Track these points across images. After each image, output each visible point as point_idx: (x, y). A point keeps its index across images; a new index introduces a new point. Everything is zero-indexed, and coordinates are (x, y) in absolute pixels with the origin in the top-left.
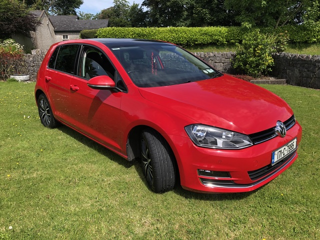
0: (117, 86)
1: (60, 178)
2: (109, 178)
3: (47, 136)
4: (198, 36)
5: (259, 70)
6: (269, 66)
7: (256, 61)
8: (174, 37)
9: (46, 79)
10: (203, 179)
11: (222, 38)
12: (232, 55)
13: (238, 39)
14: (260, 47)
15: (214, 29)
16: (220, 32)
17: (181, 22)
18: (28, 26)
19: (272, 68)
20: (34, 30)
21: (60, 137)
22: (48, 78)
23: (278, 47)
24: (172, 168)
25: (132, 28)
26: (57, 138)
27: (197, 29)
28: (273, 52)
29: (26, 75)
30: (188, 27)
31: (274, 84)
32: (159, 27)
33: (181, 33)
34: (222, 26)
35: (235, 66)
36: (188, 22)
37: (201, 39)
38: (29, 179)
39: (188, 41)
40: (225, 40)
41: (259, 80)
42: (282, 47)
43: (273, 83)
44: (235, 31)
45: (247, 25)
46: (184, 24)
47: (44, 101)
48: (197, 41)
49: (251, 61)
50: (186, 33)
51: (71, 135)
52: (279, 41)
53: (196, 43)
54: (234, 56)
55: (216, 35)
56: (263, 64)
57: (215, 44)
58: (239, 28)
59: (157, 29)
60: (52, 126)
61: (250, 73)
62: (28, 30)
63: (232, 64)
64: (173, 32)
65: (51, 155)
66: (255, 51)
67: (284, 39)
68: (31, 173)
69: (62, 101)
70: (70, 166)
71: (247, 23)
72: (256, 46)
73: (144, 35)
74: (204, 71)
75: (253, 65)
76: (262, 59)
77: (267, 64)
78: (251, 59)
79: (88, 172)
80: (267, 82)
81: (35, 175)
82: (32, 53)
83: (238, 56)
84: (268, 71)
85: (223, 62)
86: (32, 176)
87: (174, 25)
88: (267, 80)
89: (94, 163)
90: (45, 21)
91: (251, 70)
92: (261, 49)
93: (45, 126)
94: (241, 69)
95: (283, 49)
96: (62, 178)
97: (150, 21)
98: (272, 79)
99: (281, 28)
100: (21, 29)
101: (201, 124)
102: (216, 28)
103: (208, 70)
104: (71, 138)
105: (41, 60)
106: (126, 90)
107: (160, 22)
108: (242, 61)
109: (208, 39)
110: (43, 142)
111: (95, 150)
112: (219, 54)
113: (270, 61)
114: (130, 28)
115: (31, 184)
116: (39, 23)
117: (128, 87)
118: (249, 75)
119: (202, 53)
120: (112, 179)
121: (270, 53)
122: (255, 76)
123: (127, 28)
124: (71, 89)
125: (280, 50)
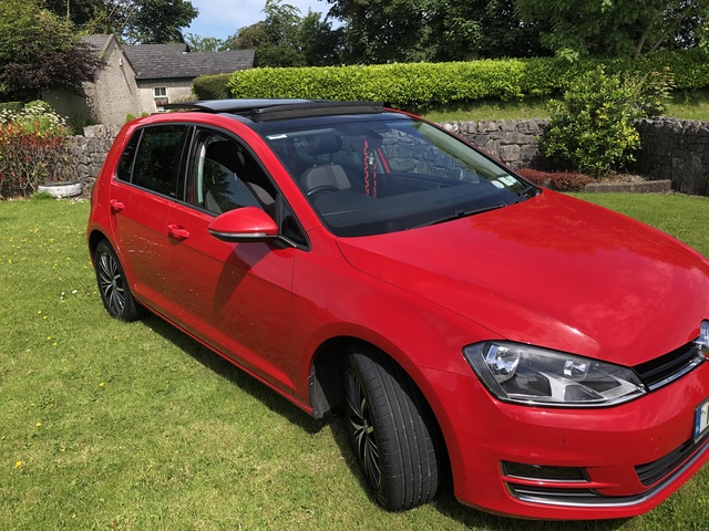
0: (283, 234)
1: (146, 462)
2: (267, 464)
3: (116, 342)
4: (457, 83)
5: (606, 160)
6: (627, 151)
7: (598, 139)
8: (403, 85)
9: (112, 208)
10: (514, 485)
11: (513, 84)
12: (539, 125)
13: (549, 87)
14: (607, 105)
15: (494, 65)
16: (508, 71)
17: (417, 50)
18: (79, 71)
19: (635, 153)
20: (92, 79)
21: (147, 346)
22: (118, 204)
23: (648, 105)
24: (429, 450)
25: (307, 69)
26: (140, 347)
27: (455, 66)
28: (638, 116)
29: (74, 184)
30: (434, 60)
31: (643, 192)
32: (368, 65)
33: (419, 76)
34: (512, 57)
35: (549, 152)
36: (433, 50)
37: (464, 88)
38: (70, 469)
39: (434, 94)
40: (519, 89)
41: (606, 182)
42: (658, 103)
43: (640, 189)
44: (542, 68)
45: (569, 54)
46: (424, 55)
47: (108, 257)
48: (455, 93)
49: (587, 140)
50: (429, 76)
51: (174, 341)
52: (652, 91)
53: (454, 97)
54: (546, 128)
55: (498, 79)
56: (615, 146)
57: (496, 98)
58: (551, 61)
59: (365, 68)
60: (129, 317)
61: (583, 167)
62: (77, 79)
63: (542, 148)
64: (401, 74)
65: (126, 395)
66: (594, 115)
67: (662, 86)
68: (75, 449)
69: (149, 255)
70: (170, 429)
71: (567, 50)
72: (598, 104)
73: (335, 84)
74: (494, 183)
75: (591, 150)
76: (611, 134)
77: (624, 145)
78: (586, 135)
79: (215, 446)
80: (625, 187)
81: (84, 456)
82: (86, 134)
83: (556, 130)
84: (627, 162)
85: (519, 142)
86: (78, 460)
87: (401, 59)
88: (626, 183)
89: (228, 418)
90: (116, 59)
91: (586, 161)
92: (610, 112)
93: (112, 314)
94: (563, 159)
95: (660, 108)
96: (152, 463)
97: (347, 50)
98: (637, 180)
99: (648, 57)
100: (62, 77)
101: (507, 342)
102: (499, 63)
103: (502, 179)
104: (175, 347)
105: (105, 148)
106: (306, 245)
107: (369, 51)
108: (564, 140)
109: (481, 88)
110: (107, 360)
111: (232, 380)
112: (509, 123)
113: (631, 137)
114: (303, 69)
115: (74, 483)
116: (102, 63)
117: (311, 236)
118: (583, 172)
119: (471, 122)
120: (275, 466)
121: (631, 119)
122: (597, 174)
123: (296, 69)
124: (171, 235)
125: (652, 112)
